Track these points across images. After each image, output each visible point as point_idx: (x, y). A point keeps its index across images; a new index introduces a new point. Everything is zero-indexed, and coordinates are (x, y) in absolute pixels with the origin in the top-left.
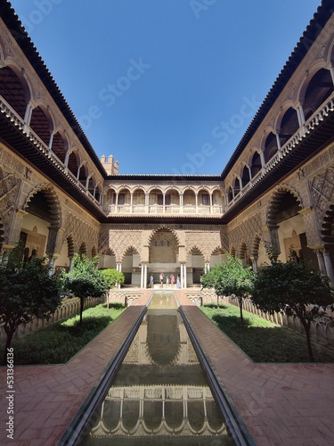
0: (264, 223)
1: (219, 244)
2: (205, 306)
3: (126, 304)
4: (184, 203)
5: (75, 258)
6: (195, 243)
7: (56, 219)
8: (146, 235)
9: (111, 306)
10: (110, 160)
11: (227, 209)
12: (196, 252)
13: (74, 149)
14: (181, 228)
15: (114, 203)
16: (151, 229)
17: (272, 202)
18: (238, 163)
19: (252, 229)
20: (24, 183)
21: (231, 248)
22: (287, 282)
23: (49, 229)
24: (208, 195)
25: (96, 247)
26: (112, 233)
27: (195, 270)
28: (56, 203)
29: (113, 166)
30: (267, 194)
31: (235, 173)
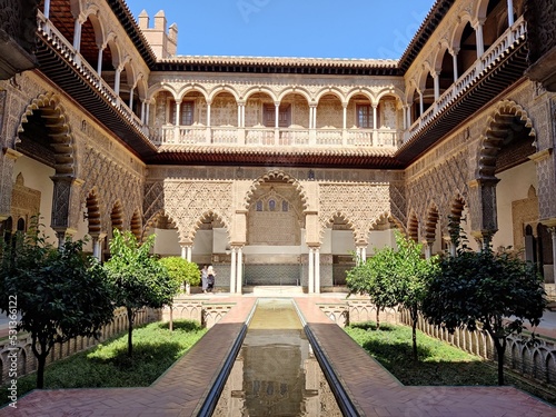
0: (471, 174)
1: (386, 208)
2: (354, 327)
3: (204, 323)
4: (320, 124)
5: (102, 236)
6: (340, 206)
7: (66, 162)
8: (241, 189)
9: (177, 326)
10: (159, 23)
11: (408, 137)
12: (339, 224)
13: (91, 11)
14: (311, 176)
15: (172, 120)
16: (249, 177)
17: (489, 133)
18: (433, 41)
19: (451, 181)
20: (12, 95)
21: (410, 218)
22: (474, 281)
23: (55, 180)
24: (369, 106)
25: (140, 213)
26: (169, 184)
27: (336, 259)
28: (65, 130)
29: (165, 35)
30: (481, 116)
31: (426, 63)
